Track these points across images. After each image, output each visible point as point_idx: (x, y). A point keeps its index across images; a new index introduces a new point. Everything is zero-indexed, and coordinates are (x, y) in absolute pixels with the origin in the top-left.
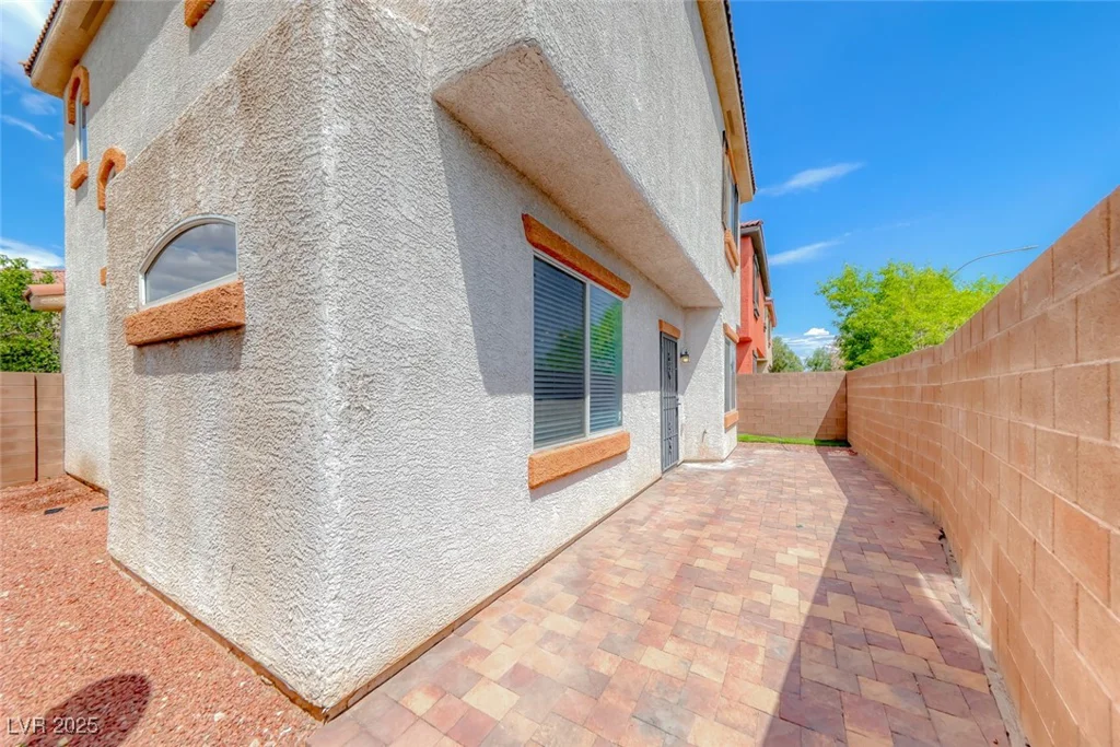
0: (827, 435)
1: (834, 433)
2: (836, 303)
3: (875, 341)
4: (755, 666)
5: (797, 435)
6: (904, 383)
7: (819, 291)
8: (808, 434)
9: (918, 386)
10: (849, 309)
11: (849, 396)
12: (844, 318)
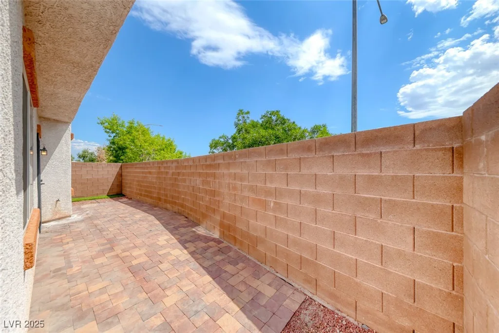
0: (113, 193)
1: (116, 191)
2: (108, 130)
3: (127, 150)
4: (195, 275)
5: (97, 195)
6: (162, 170)
7: (99, 122)
8: (103, 193)
9: (171, 171)
10: (114, 134)
11: (123, 174)
12: (112, 138)
